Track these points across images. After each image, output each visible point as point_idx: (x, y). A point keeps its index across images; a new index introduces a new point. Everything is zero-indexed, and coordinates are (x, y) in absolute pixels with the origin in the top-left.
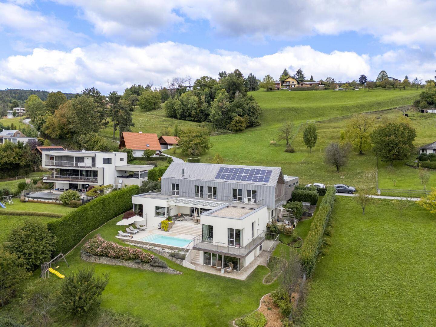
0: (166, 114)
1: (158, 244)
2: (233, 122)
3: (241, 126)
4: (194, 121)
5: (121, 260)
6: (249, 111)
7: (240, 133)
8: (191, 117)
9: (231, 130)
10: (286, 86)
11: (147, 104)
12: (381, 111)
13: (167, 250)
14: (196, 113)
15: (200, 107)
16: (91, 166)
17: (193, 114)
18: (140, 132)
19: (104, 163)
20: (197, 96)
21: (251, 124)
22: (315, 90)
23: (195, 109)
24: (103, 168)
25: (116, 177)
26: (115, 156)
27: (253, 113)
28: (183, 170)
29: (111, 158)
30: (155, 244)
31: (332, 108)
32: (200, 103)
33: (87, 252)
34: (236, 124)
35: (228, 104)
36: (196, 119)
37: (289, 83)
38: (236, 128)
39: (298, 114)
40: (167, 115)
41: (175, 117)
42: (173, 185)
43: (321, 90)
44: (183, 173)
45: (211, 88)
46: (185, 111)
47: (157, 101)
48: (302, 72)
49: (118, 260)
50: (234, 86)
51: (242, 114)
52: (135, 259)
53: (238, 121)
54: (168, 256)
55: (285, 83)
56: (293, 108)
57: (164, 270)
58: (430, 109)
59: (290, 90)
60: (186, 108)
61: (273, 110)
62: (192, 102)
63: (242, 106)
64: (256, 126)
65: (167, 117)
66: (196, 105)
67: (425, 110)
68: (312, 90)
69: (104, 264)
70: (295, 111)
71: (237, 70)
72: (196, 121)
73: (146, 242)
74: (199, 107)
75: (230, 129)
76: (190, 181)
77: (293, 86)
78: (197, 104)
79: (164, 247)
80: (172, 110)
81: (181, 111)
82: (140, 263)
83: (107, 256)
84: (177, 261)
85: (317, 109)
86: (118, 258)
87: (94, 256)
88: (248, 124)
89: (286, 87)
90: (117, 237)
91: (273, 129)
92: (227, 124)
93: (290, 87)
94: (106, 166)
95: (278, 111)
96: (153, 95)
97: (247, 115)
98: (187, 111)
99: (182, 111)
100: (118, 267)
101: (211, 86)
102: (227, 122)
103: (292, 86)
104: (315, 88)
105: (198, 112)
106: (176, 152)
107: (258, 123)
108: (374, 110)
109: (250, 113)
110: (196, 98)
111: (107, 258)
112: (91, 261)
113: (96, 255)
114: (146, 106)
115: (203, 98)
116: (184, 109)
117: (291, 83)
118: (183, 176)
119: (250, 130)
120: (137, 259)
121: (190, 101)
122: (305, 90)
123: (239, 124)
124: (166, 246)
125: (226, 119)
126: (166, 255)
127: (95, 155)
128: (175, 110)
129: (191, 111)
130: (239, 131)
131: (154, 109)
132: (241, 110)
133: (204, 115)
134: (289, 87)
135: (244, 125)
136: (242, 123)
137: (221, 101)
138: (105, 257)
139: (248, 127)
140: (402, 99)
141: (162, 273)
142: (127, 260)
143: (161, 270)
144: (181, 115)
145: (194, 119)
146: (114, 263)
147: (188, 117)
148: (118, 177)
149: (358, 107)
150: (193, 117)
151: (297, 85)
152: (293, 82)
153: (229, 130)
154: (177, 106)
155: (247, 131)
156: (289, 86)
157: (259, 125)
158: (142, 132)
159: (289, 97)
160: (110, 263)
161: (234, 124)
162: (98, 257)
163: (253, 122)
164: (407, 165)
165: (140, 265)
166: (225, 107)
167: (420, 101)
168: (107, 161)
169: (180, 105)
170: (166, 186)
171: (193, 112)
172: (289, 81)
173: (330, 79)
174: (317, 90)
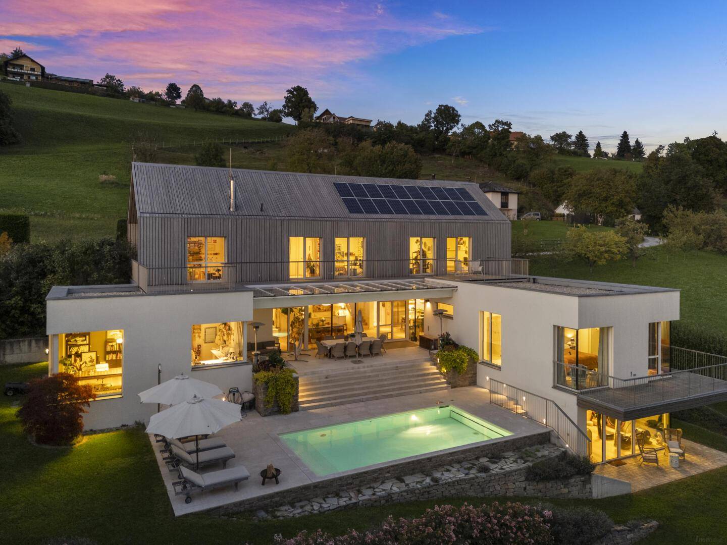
10: (15, 74)
22: (88, 93)
39: (99, 130)
43: (103, 95)
55: (12, 67)
56: (81, 116)
59: (28, 85)
68: (83, 93)
77: (33, 77)
89: (14, 77)
93: (26, 77)
103: (29, 77)
104: (90, 90)
107: (14, 136)
117: (26, 70)
122: (66, 91)
134: (21, 78)
151: (40, 78)
152: (32, 69)
156: (21, 75)
172: (23, 66)
173: (112, 78)
174: (94, 94)
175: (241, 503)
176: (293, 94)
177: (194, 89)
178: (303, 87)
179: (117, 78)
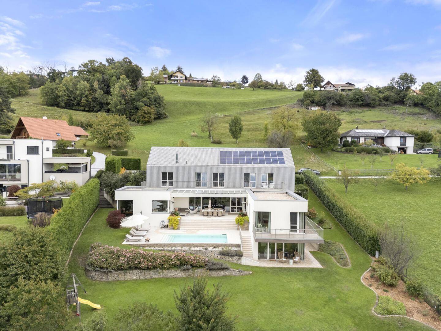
0: (43, 101)
1: (193, 244)
2: (140, 113)
3: (150, 117)
4: (84, 110)
5: (160, 271)
6: (155, 101)
7: (149, 125)
8: (80, 106)
9: (138, 122)
10: (174, 80)
11: (12, 89)
12: (275, 107)
13: (210, 249)
14: (87, 101)
15: (92, 95)
16: (6, 158)
17: (84, 103)
18: (44, 118)
19: (28, 154)
20: (88, 81)
21: (158, 116)
22: (204, 86)
23: (86, 96)
24: (28, 161)
25: (44, 172)
26: (41, 144)
27: (159, 103)
28: (177, 155)
29: (38, 147)
30: (189, 244)
31: (232, 104)
32: (92, 90)
33: (102, 268)
34: (145, 115)
35: (133, 92)
36: (86, 109)
37: (177, 78)
38: (144, 119)
39: (201, 108)
40: (45, 103)
41: (58, 105)
42: (164, 174)
43: (210, 87)
44: (177, 158)
45: (103, 74)
46: (72, 98)
47: (24, 85)
48: (181, 69)
49: (154, 271)
50: (134, 74)
51: (149, 105)
52: (182, 265)
53: (146, 112)
54: (217, 255)
55: (173, 77)
56: (195, 101)
57: (226, 273)
58: (314, 106)
59: (179, 85)
60: (73, 96)
61: (175, 103)
62: (81, 88)
63: (148, 96)
64: (164, 118)
65: (45, 105)
66: (87, 92)
67: (310, 107)
68: (202, 86)
69: (133, 280)
70: (199, 105)
71: (127, 58)
72: (87, 111)
73: (175, 244)
74: (90, 94)
75: (136, 120)
76: (188, 169)
77: (182, 81)
78: (88, 90)
79: (206, 246)
80: (53, 97)
81: (65, 98)
82: (189, 269)
83: (136, 268)
84: (232, 260)
85: (218, 103)
86: (155, 267)
87: (115, 271)
88: (156, 116)
89: (174, 82)
90: (125, 243)
91: (185, 122)
92: (132, 115)
93: (179, 81)
94: (32, 157)
95: (181, 103)
96: (18, 78)
97: (153, 106)
98: (75, 99)
99: (67, 98)
100: (157, 280)
101: (103, 71)
102: (131, 112)
103: (180, 81)
104: (205, 84)
105: (90, 100)
106: (87, 144)
107: (165, 115)
108: (269, 107)
109: (156, 104)
110: (87, 85)
111: (136, 271)
112: (110, 279)
113: (119, 269)
114: (10, 91)
115: (96, 85)
116: (70, 96)
117: (179, 78)
118: (177, 162)
119: (158, 123)
120: (184, 265)
121: (78, 86)
122: (195, 86)
123: (148, 115)
124: (205, 244)
125: (131, 109)
126: (213, 255)
127: (14, 142)
128: (58, 97)
129: (81, 99)
130: (147, 123)
131: (20, 95)
132: (148, 100)
133: (99, 104)
134: (177, 82)
135: (153, 117)
136: (151, 114)
137: (123, 88)
138: (133, 270)
139: (156, 119)
140: (287, 98)
141: (225, 277)
142: (169, 269)
143: (222, 273)
144: (66, 103)
145: (84, 109)
146: (148, 276)
147: (76, 106)
148: (46, 172)
149: (255, 104)
150: (82, 106)
151: (185, 81)
152: (181, 77)
153: (135, 122)
154: (61, 92)
155: (156, 123)
156: (177, 80)
157: (166, 117)
158: (46, 118)
159: (184, 92)
160: (142, 277)
161: (142, 115)
162: (122, 272)
163: (160, 114)
164: (335, 151)
165: (191, 273)
166: (128, 95)
167: (303, 100)
168: (33, 150)
169: (64, 91)
170: (153, 176)
171: (84, 100)
172: (178, 76)
173: (216, 77)
174: (206, 87)
175: (137, 244)
176: (310, 74)
177: (258, 75)
178: (316, 69)
179: (218, 76)
